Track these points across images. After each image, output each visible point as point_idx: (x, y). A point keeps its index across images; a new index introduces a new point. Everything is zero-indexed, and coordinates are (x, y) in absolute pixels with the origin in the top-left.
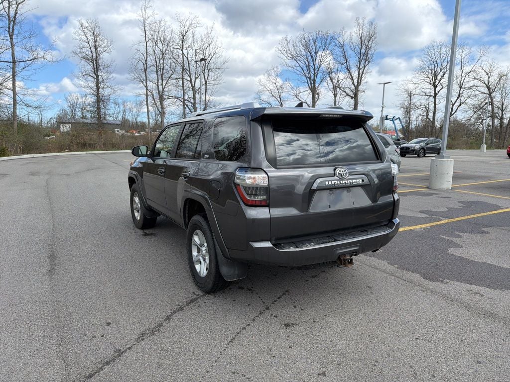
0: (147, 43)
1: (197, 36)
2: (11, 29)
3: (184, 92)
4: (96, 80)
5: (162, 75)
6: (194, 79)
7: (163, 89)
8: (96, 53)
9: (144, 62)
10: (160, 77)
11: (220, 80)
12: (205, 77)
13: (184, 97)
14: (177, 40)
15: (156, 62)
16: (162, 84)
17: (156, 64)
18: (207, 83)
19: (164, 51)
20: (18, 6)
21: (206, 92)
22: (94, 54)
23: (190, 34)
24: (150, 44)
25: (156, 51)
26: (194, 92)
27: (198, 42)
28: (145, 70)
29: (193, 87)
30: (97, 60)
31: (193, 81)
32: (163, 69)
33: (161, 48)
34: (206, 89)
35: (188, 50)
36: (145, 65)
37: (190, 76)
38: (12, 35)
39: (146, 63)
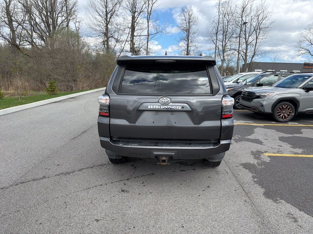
0: (219, 16)
1: (254, 7)
2: (148, 18)
3: (239, 46)
4: (187, 42)
5: (226, 35)
6: (248, 37)
7: (225, 45)
8: (189, 26)
9: (217, 29)
10: (224, 37)
11: (267, 36)
12: (256, 34)
13: (239, 49)
14: (240, 11)
15: (223, 28)
16: (225, 42)
17: (223, 29)
18: (258, 38)
19: (229, 19)
20: (153, 5)
21: (256, 44)
22: (188, 27)
23: (249, 6)
24: (221, 16)
25: (224, 21)
26: (247, 45)
27: (255, 11)
28: (217, 34)
29: (246, 42)
30: (189, 30)
31: (247, 38)
32: (227, 32)
33: (227, 18)
34: (256, 43)
35: (247, 17)
36: (217, 30)
37: (245, 35)
38: (149, 21)
39: (218, 29)
